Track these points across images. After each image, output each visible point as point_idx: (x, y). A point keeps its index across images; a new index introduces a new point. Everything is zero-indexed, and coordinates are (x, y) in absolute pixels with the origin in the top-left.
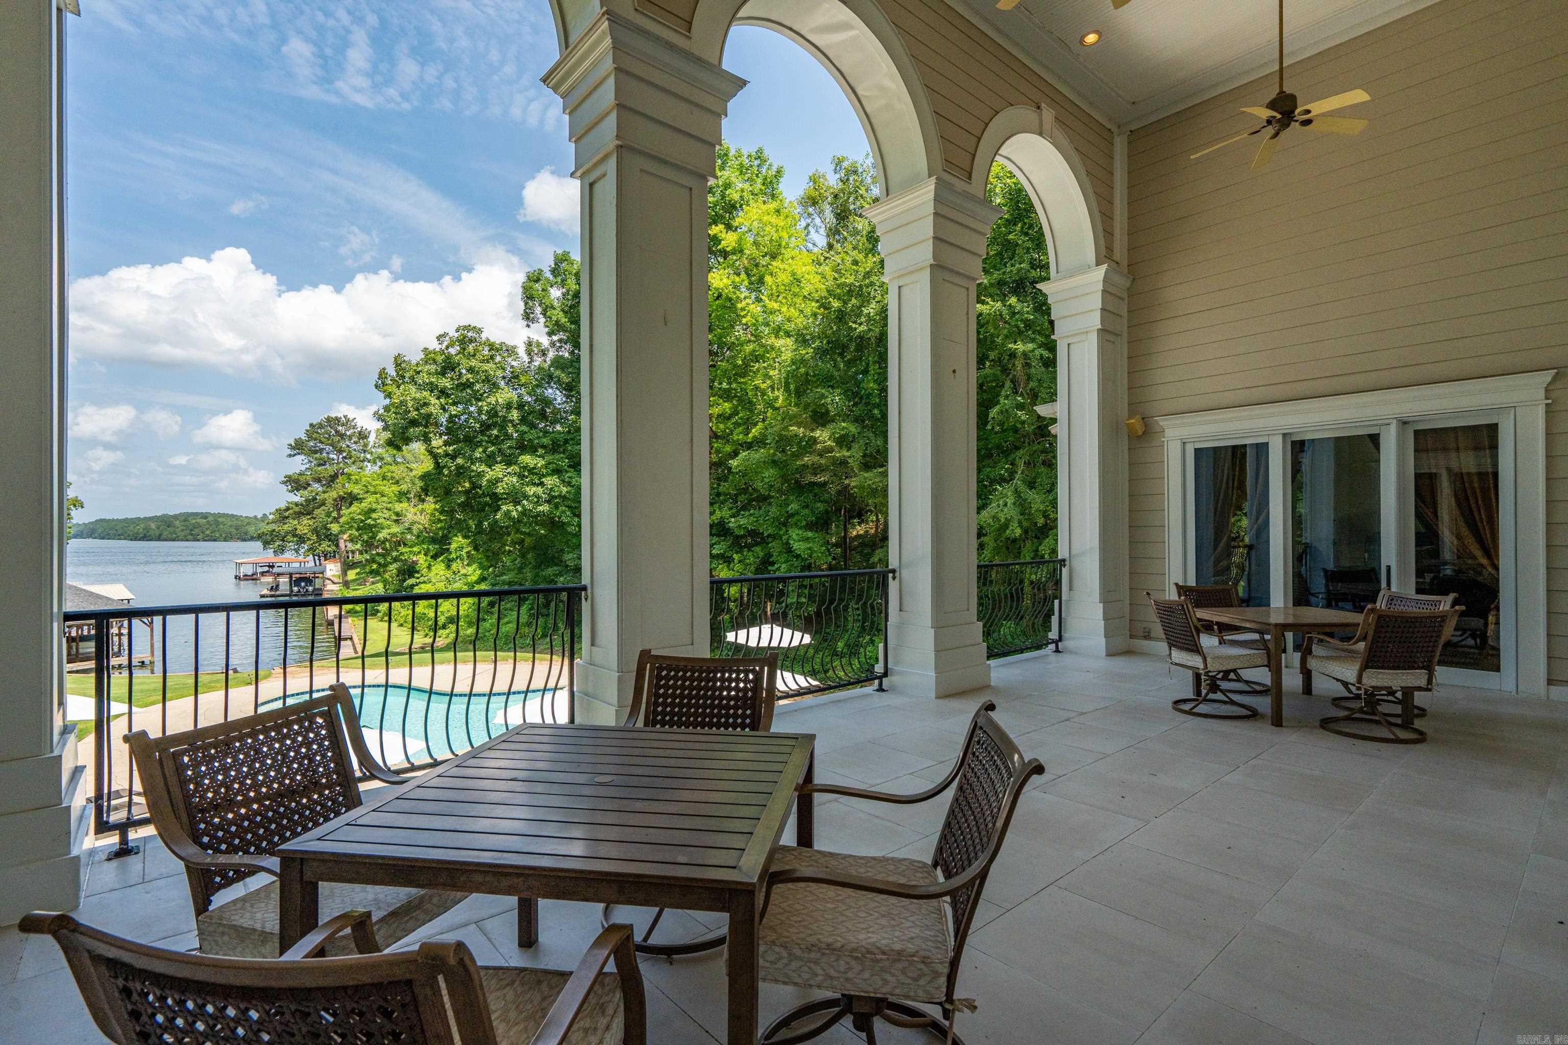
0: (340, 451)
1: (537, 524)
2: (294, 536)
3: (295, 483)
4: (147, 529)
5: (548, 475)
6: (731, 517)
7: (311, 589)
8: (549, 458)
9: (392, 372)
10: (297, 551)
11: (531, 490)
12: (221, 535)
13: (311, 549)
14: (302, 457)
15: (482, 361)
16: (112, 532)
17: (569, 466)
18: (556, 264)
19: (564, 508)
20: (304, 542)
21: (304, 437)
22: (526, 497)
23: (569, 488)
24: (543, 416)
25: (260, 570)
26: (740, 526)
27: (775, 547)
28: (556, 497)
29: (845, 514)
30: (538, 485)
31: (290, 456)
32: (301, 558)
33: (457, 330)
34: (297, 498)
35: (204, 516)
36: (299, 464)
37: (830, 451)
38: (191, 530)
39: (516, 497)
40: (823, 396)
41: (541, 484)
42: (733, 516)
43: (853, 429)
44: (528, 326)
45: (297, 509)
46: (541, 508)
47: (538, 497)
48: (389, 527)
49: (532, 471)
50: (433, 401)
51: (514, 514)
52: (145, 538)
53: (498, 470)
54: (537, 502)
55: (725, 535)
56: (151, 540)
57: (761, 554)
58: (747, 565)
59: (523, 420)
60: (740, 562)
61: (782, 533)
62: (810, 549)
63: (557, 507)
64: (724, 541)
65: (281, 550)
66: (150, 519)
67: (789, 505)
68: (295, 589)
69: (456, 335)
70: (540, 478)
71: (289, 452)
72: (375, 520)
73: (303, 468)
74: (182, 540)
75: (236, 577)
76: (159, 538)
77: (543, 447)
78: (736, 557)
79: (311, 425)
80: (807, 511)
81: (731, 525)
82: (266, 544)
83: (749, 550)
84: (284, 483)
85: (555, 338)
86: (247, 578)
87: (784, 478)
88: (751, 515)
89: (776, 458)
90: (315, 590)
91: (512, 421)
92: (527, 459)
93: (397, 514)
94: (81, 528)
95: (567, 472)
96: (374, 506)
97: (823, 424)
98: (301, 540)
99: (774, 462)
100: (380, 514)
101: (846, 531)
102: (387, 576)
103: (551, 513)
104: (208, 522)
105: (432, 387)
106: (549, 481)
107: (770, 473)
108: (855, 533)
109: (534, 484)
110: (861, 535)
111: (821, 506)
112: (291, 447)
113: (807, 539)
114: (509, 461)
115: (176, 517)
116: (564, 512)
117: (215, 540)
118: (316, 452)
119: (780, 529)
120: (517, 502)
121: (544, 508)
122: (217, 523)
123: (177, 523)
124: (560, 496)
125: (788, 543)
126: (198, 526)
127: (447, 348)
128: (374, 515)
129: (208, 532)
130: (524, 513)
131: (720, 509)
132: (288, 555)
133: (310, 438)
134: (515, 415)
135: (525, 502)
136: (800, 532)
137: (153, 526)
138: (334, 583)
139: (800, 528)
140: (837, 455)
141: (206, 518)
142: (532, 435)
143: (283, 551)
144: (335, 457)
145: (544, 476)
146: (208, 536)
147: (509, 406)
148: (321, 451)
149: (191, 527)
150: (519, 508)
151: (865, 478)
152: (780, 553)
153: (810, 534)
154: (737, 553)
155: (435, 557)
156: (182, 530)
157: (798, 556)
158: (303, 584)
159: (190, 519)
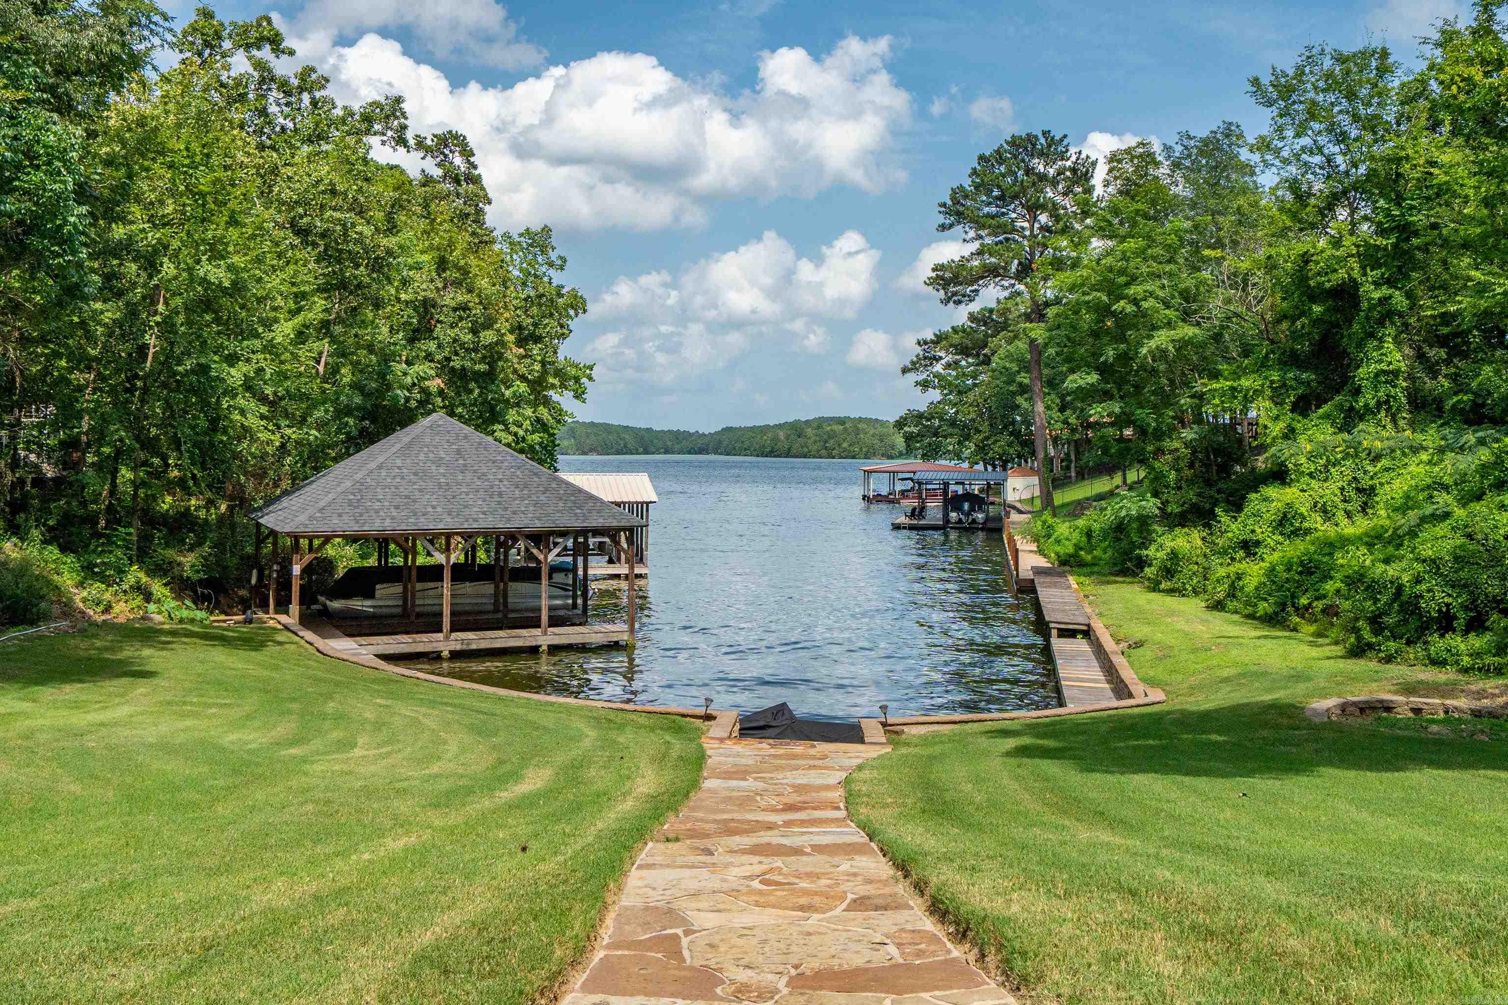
3: (953, 281)
4: (776, 440)
7: (980, 516)
10: (958, 454)
12: (861, 449)
16: (738, 445)
20: (970, 437)
25: (899, 487)
31: (944, 230)
35: (841, 421)
38: (826, 442)
52: (772, 453)
56: (779, 456)
66: (780, 426)
68: (953, 515)
71: (941, 219)
72: (1135, 302)
74: (814, 457)
75: (864, 497)
76: (788, 454)
79: (982, 158)
84: (935, 286)
86: (879, 499)
90: (987, 519)
93: (1186, 296)
94: (706, 440)
102: (1162, 464)
104: (845, 429)
112: (946, 208)
117: (854, 457)
122: (857, 432)
123: (809, 431)
126: (834, 435)
129: (845, 445)
133: (980, 185)
137: (782, 435)
138: (1020, 512)
141: (843, 423)
143: (936, 457)
144: (1026, 225)
146: (845, 450)
149: (825, 437)
155: (1303, 407)
156: (815, 442)
158: (966, 506)
159: (824, 425)
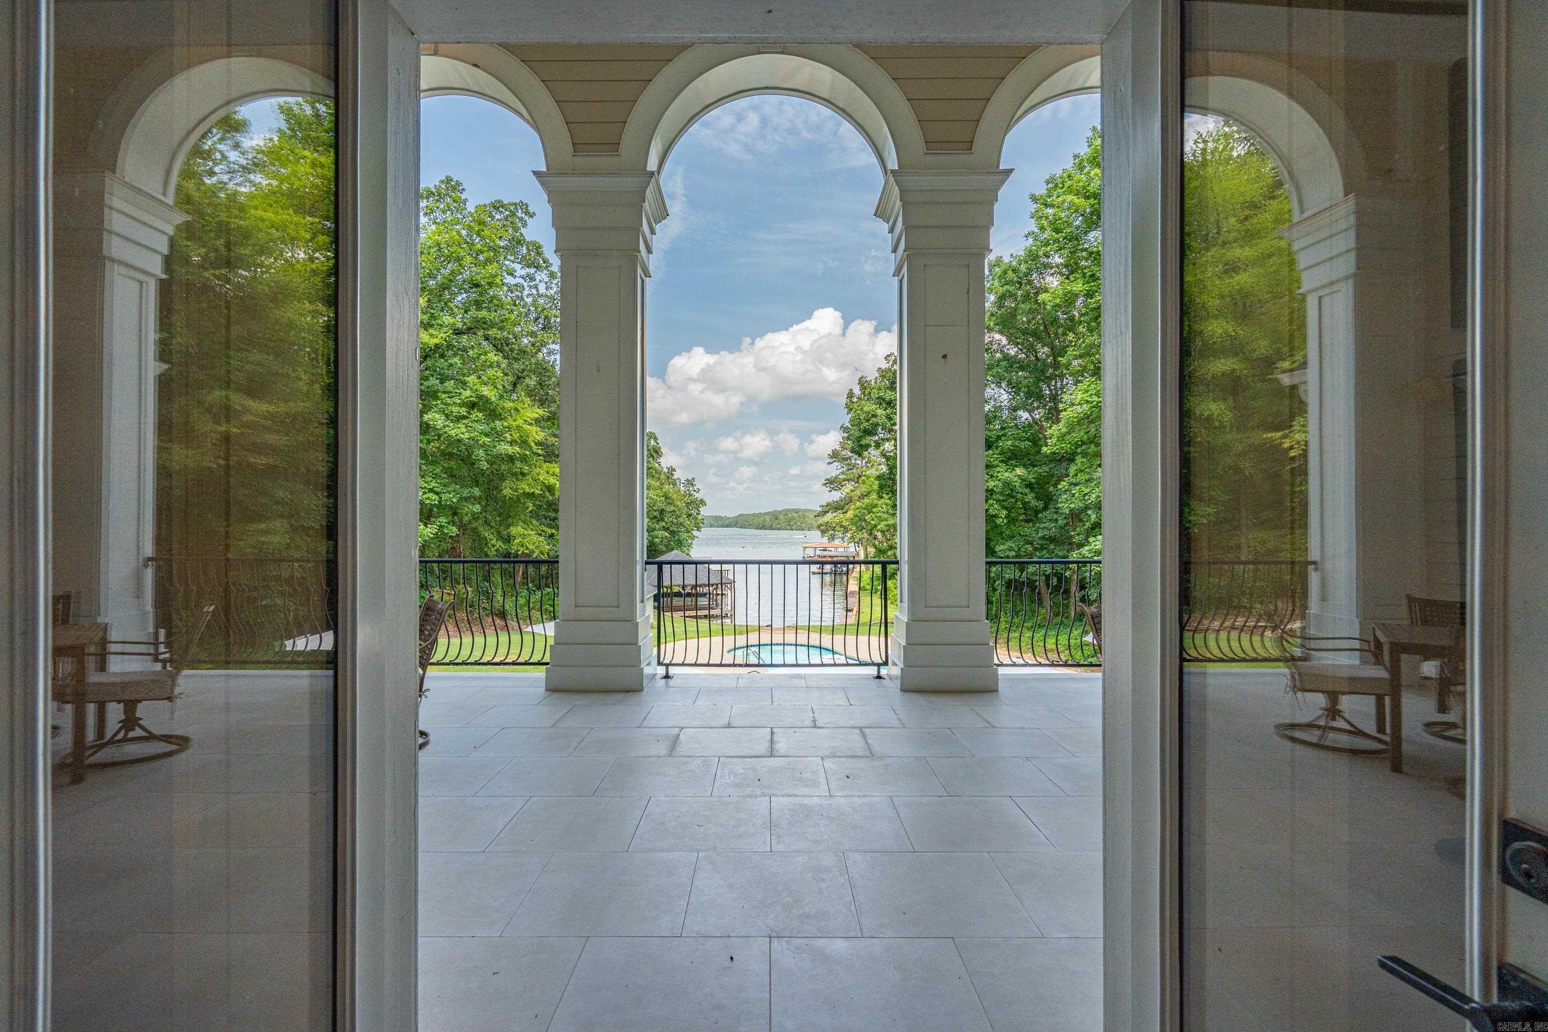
2: (841, 526)
3: (833, 483)
4: (764, 521)
9: (857, 391)
10: (843, 539)
12: (806, 526)
14: (837, 464)
20: (847, 532)
21: (838, 448)
31: (829, 463)
32: (845, 544)
34: (836, 496)
35: (797, 511)
36: (835, 470)
45: (833, 505)
48: (886, 520)
52: (763, 527)
65: (832, 538)
71: (829, 460)
73: (838, 472)
76: (771, 528)
82: (823, 532)
96: (876, 502)
98: (846, 529)
100: (880, 509)
104: (799, 516)
115: (780, 512)
117: (803, 530)
118: (846, 459)
122: (804, 516)
123: (781, 517)
126: (793, 519)
128: (875, 510)
129: (799, 524)
132: (837, 542)
137: (768, 519)
141: (797, 513)
143: (834, 539)
146: (798, 526)
148: (850, 458)
149: (789, 520)
156: (784, 522)
159: (788, 514)
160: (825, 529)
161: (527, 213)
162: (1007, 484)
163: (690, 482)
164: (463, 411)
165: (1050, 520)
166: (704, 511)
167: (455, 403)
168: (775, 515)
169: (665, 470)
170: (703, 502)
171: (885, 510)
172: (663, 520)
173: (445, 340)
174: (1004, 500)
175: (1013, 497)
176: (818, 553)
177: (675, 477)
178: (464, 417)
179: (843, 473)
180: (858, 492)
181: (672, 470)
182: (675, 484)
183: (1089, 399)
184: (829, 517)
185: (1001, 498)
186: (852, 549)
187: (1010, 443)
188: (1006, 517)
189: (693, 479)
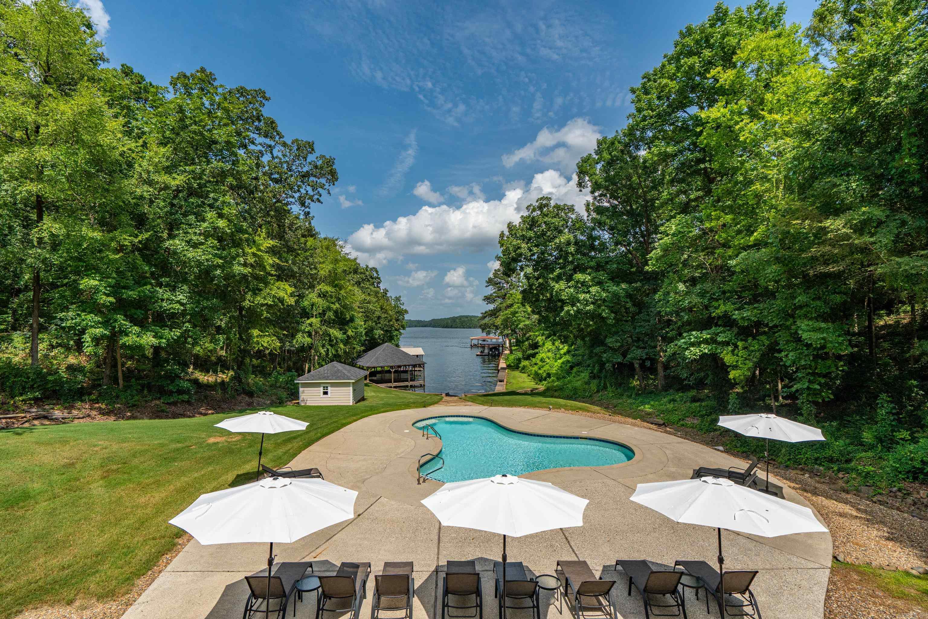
0: (508, 283)
1: (587, 318)
2: (494, 326)
3: (488, 299)
4: (446, 323)
5: (593, 285)
6: (735, 310)
7: (496, 353)
8: (594, 274)
9: (507, 233)
10: (495, 333)
11: (582, 296)
13: (501, 333)
14: (492, 287)
15: (553, 217)
17: (609, 280)
18: (598, 147)
19: (603, 307)
21: (492, 277)
22: (579, 301)
23: (607, 294)
24: (592, 248)
26: (743, 318)
27: (782, 337)
28: (597, 300)
29: (868, 305)
30: (587, 293)
31: (487, 286)
32: (497, 337)
33: (537, 201)
34: (491, 307)
36: (491, 290)
37: (847, 237)
38: (462, 323)
39: (573, 301)
40: (835, 185)
41: (589, 292)
42: (738, 309)
43: (878, 213)
44: (581, 191)
45: (489, 313)
46: (588, 308)
47: (587, 301)
48: (524, 321)
49: (583, 283)
50: (523, 245)
51: (572, 312)
52: (447, 327)
53: (562, 285)
54: (587, 304)
55: (731, 326)
57: (767, 343)
58: (752, 351)
59: (578, 251)
60: (745, 348)
61: (788, 323)
62: (823, 339)
63: (599, 306)
64: (729, 330)
65: (488, 333)
67: (796, 298)
68: (490, 353)
69: (537, 204)
70: (588, 288)
72: (517, 317)
73: (492, 292)
75: (471, 345)
77: (591, 268)
78: (740, 344)
80: (818, 303)
81: (734, 317)
82: (483, 330)
83: (754, 339)
84: (484, 300)
85: (596, 194)
86: (475, 346)
87: (791, 273)
88: (755, 308)
89: (780, 255)
91: (571, 253)
92: (579, 276)
93: (529, 314)
94: (409, 323)
95: (607, 282)
96: (517, 310)
97: (837, 213)
98: (497, 328)
99: (777, 258)
100: (520, 314)
101: (870, 321)
102: (524, 348)
103: (595, 311)
104: (468, 320)
105: (523, 238)
106: (593, 290)
107: (773, 269)
108: (882, 323)
109: (584, 292)
110: (890, 325)
111: (838, 299)
112: (488, 283)
113: (819, 330)
114: (569, 279)
115: (457, 318)
116: (604, 310)
118: (497, 284)
119: (787, 320)
120: (573, 305)
121: (591, 307)
124: (600, 300)
125: (796, 333)
126: (464, 321)
127: (532, 212)
128: (517, 315)
129: (468, 324)
130: (578, 311)
131: (724, 304)
132: (492, 335)
133: (495, 277)
134: (572, 249)
135: (578, 304)
136: (810, 323)
137: (450, 322)
138: (509, 350)
139: (811, 319)
140: (856, 242)
141: (467, 318)
142: (584, 260)
143: (489, 334)
144: (506, 285)
145: (590, 286)
147: (568, 243)
148: (500, 283)
150: (575, 308)
151: (899, 264)
152: (788, 342)
153: (823, 325)
154: (742, 340)
156: (459, 324)
157: (808, 346)
158: (493, 350)
160: (484, 328)
161: (264, 97)
162: (615, 295)
163: (398, 299)
164: (201, 239)
165: (644, 320)
166: (407, 317)
167: (195, 233)
168: (454, 319)
169: (382, 291)
170: (406, 312)
171: (523, 315)
172: (380, 323)
173: (186, 183)
174: (612, 307)
175: (619, 304)
176: (480, 342)
177: (388, 295)
178: (202, 244)
179: (494, 292)
180: (505, 305)
181: (386, 291)
182: (388, 300)
183: (682, 230)
184: (486, 320)
185: (611, 305)
186: (501, 340)
187: (615, 266)
188: (614, 319)
189: (400, 297)
